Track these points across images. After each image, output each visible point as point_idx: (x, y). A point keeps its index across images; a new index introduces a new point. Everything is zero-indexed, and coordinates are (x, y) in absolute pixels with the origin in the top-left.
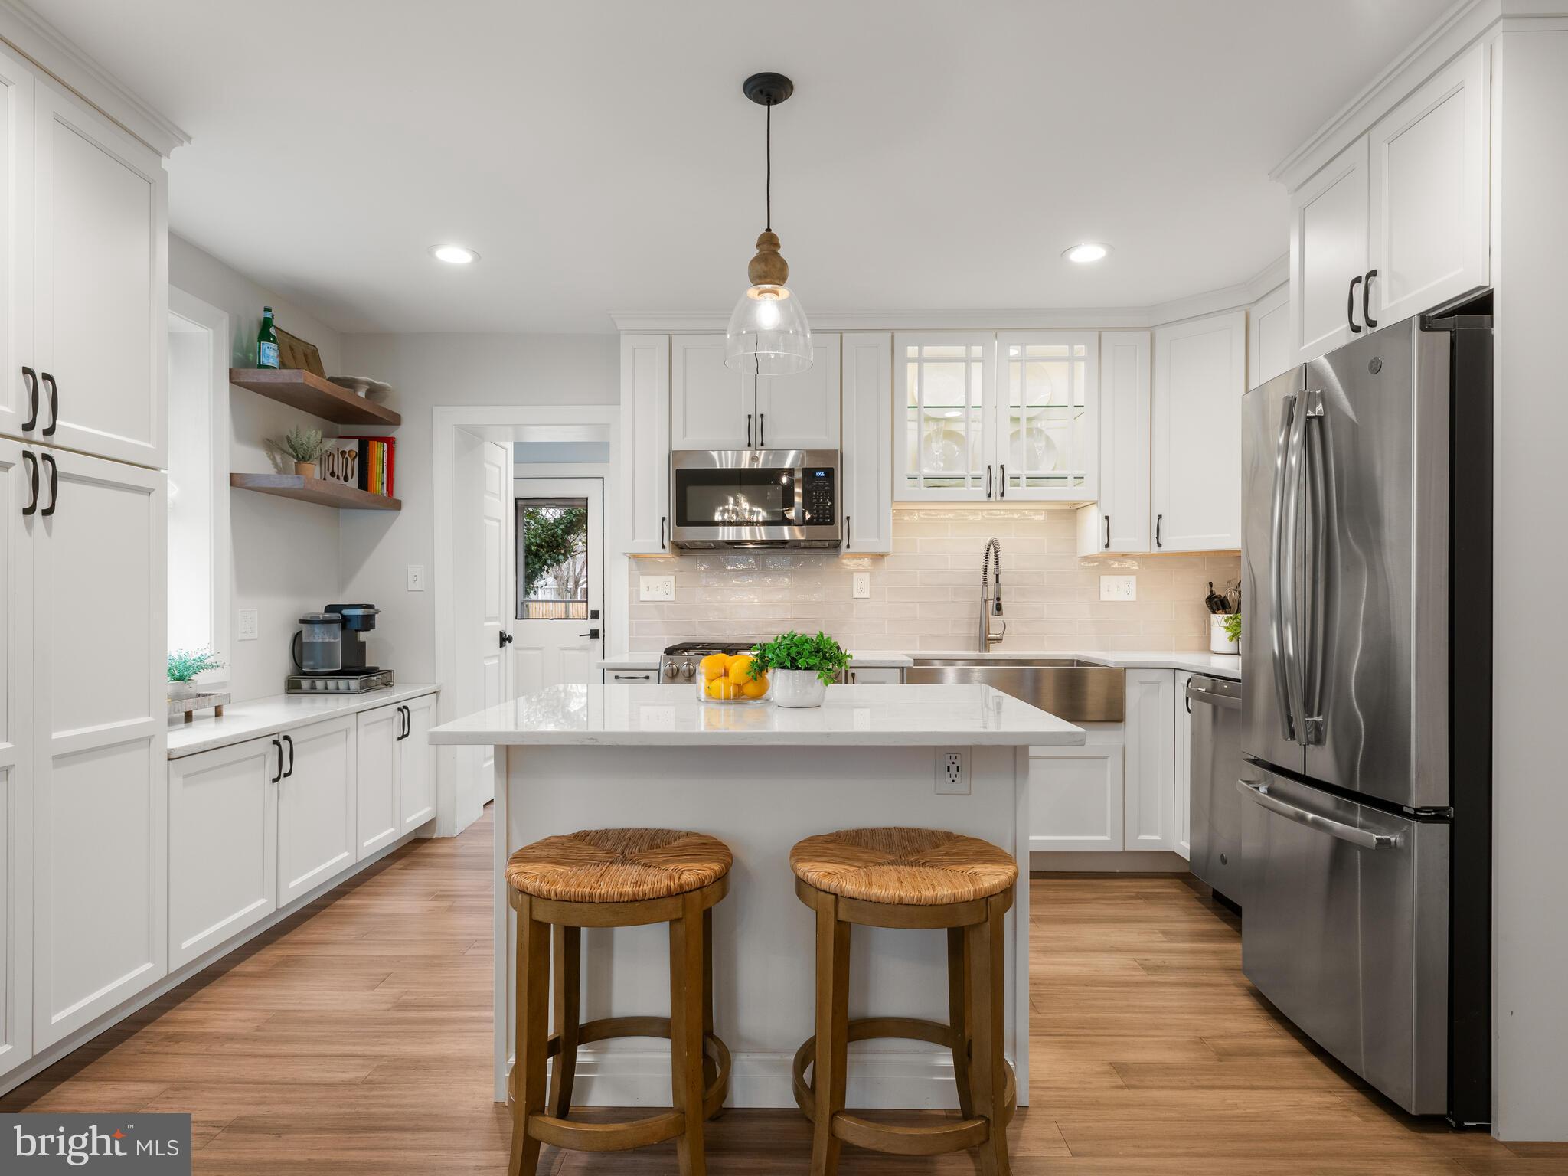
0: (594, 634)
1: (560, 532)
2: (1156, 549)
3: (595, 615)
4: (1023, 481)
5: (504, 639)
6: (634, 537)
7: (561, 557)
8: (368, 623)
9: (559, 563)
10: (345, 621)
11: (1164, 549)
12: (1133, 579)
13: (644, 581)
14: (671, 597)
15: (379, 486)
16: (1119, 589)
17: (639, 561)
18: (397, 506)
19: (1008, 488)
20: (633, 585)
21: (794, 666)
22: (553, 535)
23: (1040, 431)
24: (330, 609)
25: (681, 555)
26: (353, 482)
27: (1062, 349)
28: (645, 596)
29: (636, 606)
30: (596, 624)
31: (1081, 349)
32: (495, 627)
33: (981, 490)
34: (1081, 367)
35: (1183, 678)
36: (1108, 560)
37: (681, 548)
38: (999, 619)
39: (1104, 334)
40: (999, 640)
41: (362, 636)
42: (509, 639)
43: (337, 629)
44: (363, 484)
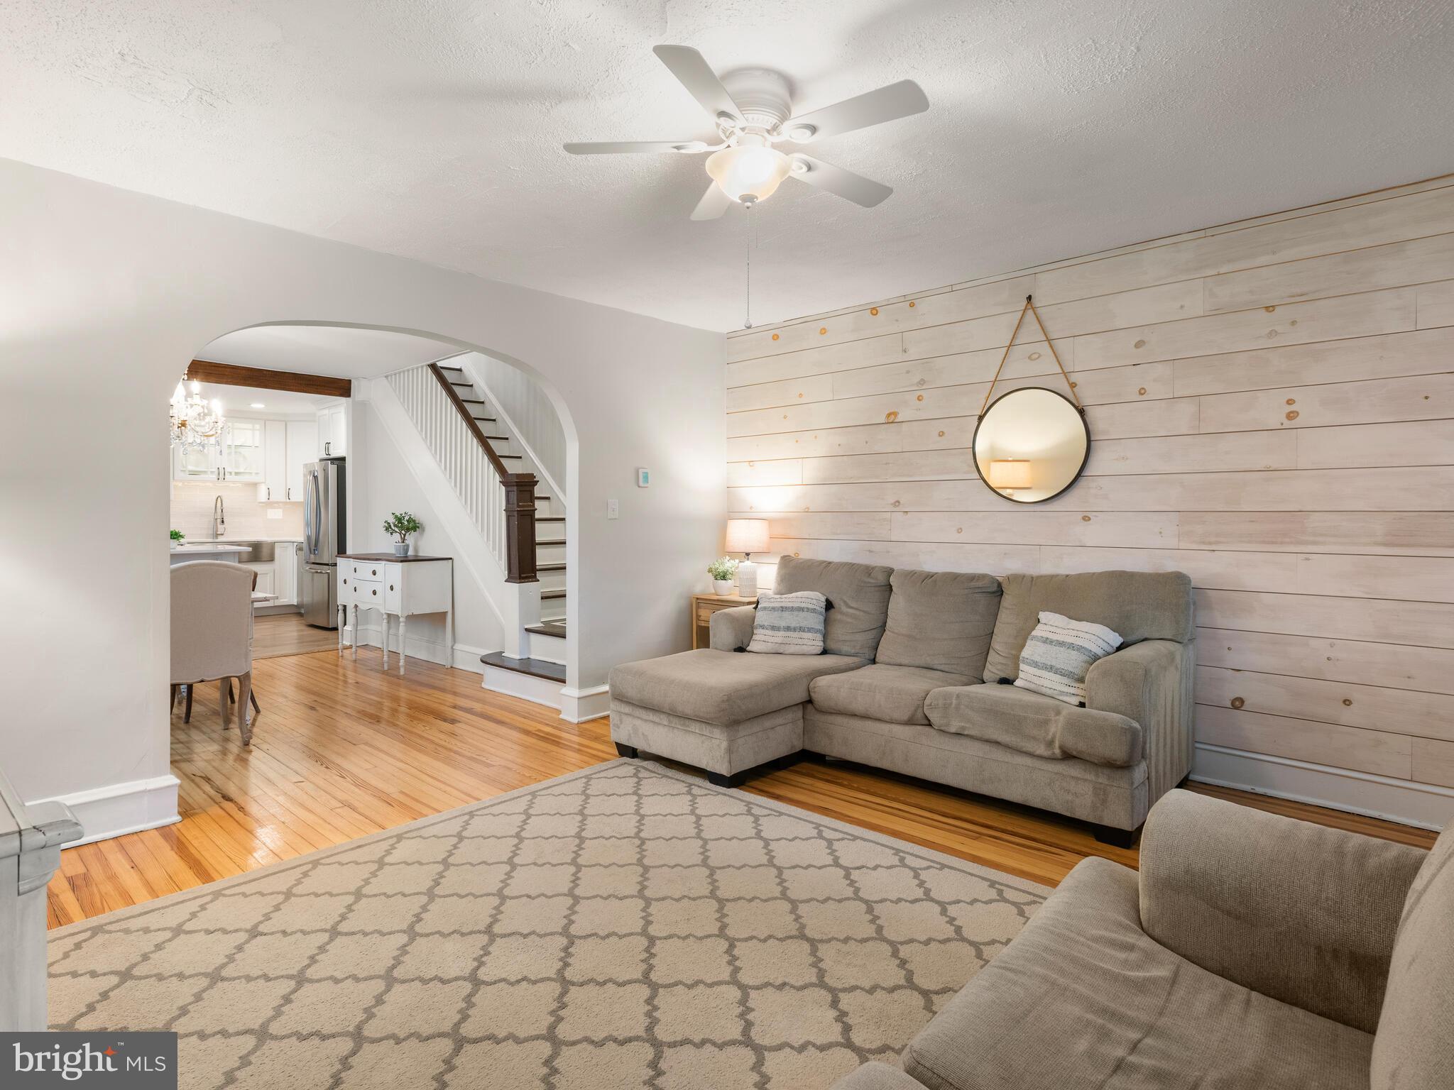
2: (288, 500)
4: (233, 473)
11: (292, 500)
12: (281, 510)
16: (275, 514)
19: (227, 476)
23: (240, 453)
27: (250, 426)
31: (257, 426)
33: (215, 477)
34: (257, 433)
35: (295, 544)
36: (270, 504)
38: (224, 526)
39: (267, 422)
40: (222, 534)
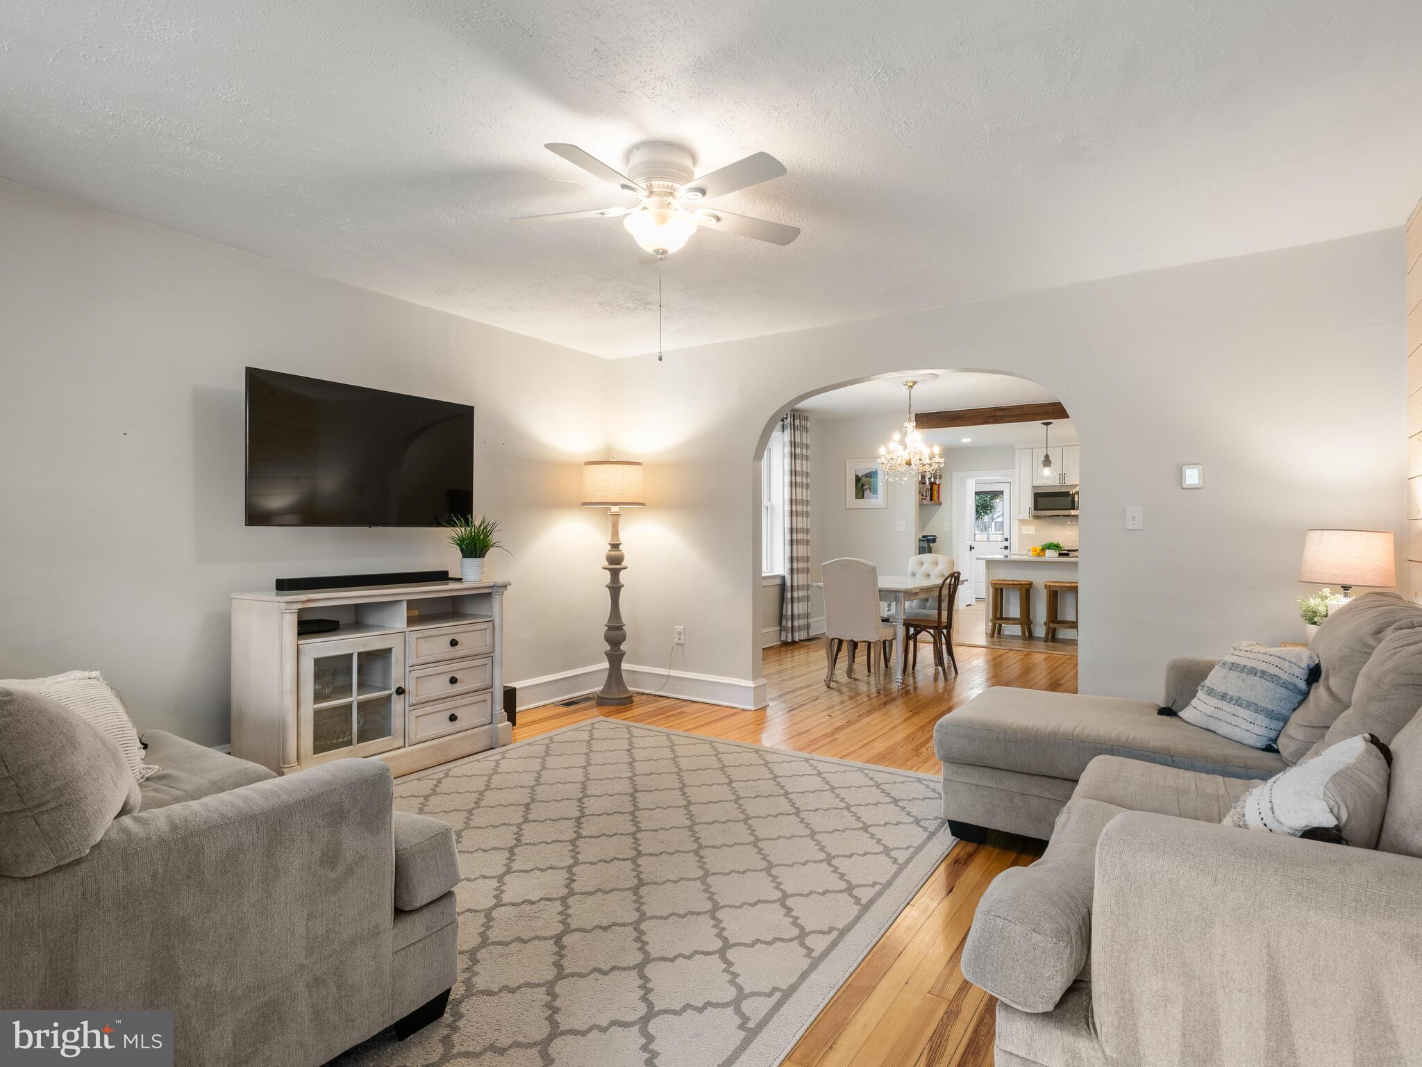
0: (1006, 548)
1: (988, 499)
3: (1006, 540)
5: (971, 548)
6: (1020, 513)
7: (989, 511)
8: (934, 541)
9: (987, 514)
10: (928, 540)
13: (1024, 528)
14: (1034, 533)
15: (935, 498)
17: (1022, 522)
18: (941, 504)
20: (1020, 529)
21: (1049, 549)
22: (984, 500)
24: (924, 536)
25: (1037, 519)
26: (928, 498)
28: (1024, 532)
29: (1021, 536)
30: (1007, 544)
32: (969, 543)
37: (1037, 517)
41: (931, 545)
42: (973, 548)
43: (926, 542)
44: (931, 499)
